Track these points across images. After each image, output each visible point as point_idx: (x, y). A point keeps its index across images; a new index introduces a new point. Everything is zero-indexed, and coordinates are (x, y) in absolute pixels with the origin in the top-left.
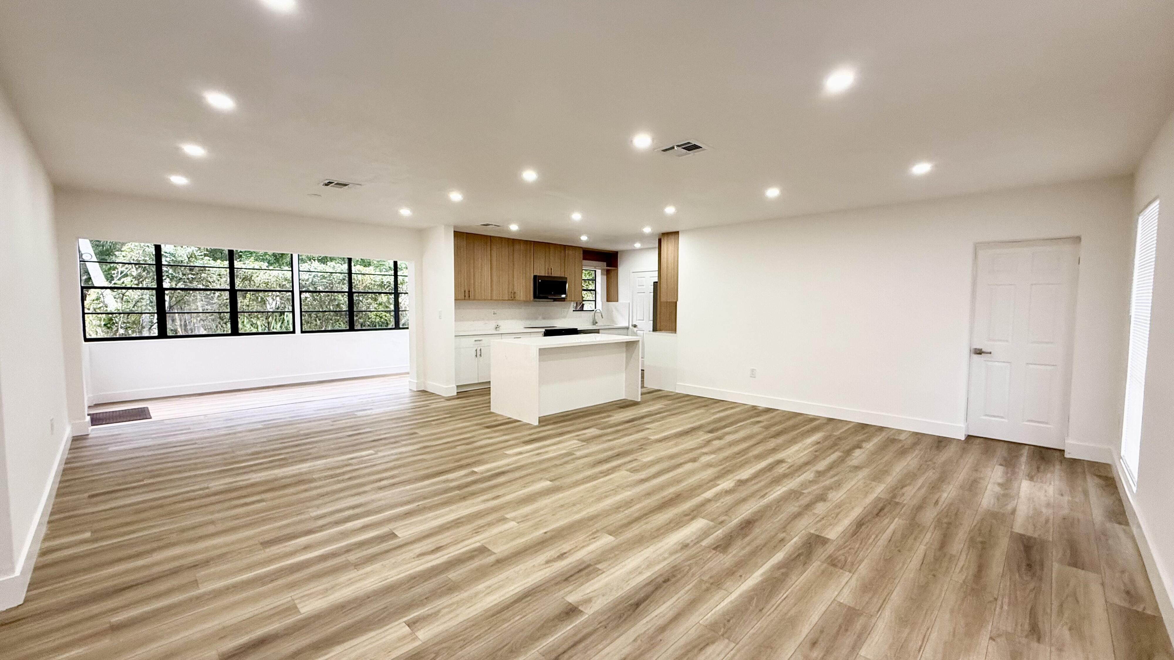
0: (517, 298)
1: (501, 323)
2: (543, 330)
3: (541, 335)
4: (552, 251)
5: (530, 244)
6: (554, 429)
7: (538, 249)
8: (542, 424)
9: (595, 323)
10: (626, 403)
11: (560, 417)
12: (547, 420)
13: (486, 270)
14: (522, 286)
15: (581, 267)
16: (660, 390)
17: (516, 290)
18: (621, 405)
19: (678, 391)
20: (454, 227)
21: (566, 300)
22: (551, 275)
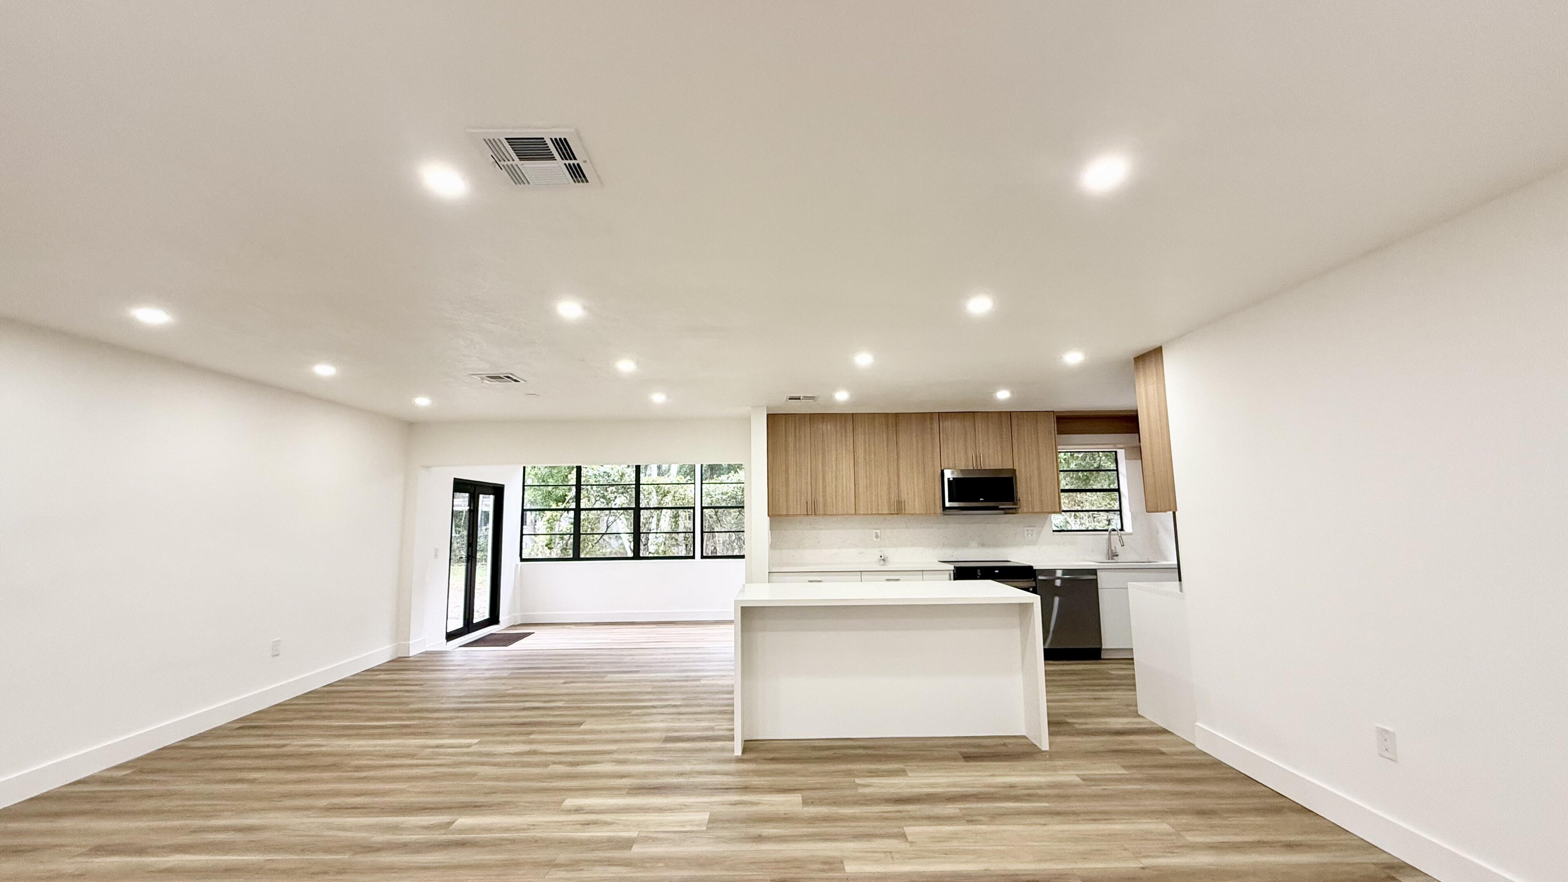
0: (909, 509)
1: (889, 552)
2: (951, 567)
3: (947, 576)
4: (980, 425)
5: (931, 419)
6: (739, 773)
7: (947, 424)
8: (746, 756)
9: (1113, 555)
10: (1003, 749)
11: (806, 748)
12: (767, 751)
13: (846, 467)
14: (916, 491)
15: (1056, 449)
16: (1165, 731)
17: (904, 496)
18: (983, 750)
19: (1200, 746)
20: (768, 408)
21: (1020, 511)
22: (979, 468)
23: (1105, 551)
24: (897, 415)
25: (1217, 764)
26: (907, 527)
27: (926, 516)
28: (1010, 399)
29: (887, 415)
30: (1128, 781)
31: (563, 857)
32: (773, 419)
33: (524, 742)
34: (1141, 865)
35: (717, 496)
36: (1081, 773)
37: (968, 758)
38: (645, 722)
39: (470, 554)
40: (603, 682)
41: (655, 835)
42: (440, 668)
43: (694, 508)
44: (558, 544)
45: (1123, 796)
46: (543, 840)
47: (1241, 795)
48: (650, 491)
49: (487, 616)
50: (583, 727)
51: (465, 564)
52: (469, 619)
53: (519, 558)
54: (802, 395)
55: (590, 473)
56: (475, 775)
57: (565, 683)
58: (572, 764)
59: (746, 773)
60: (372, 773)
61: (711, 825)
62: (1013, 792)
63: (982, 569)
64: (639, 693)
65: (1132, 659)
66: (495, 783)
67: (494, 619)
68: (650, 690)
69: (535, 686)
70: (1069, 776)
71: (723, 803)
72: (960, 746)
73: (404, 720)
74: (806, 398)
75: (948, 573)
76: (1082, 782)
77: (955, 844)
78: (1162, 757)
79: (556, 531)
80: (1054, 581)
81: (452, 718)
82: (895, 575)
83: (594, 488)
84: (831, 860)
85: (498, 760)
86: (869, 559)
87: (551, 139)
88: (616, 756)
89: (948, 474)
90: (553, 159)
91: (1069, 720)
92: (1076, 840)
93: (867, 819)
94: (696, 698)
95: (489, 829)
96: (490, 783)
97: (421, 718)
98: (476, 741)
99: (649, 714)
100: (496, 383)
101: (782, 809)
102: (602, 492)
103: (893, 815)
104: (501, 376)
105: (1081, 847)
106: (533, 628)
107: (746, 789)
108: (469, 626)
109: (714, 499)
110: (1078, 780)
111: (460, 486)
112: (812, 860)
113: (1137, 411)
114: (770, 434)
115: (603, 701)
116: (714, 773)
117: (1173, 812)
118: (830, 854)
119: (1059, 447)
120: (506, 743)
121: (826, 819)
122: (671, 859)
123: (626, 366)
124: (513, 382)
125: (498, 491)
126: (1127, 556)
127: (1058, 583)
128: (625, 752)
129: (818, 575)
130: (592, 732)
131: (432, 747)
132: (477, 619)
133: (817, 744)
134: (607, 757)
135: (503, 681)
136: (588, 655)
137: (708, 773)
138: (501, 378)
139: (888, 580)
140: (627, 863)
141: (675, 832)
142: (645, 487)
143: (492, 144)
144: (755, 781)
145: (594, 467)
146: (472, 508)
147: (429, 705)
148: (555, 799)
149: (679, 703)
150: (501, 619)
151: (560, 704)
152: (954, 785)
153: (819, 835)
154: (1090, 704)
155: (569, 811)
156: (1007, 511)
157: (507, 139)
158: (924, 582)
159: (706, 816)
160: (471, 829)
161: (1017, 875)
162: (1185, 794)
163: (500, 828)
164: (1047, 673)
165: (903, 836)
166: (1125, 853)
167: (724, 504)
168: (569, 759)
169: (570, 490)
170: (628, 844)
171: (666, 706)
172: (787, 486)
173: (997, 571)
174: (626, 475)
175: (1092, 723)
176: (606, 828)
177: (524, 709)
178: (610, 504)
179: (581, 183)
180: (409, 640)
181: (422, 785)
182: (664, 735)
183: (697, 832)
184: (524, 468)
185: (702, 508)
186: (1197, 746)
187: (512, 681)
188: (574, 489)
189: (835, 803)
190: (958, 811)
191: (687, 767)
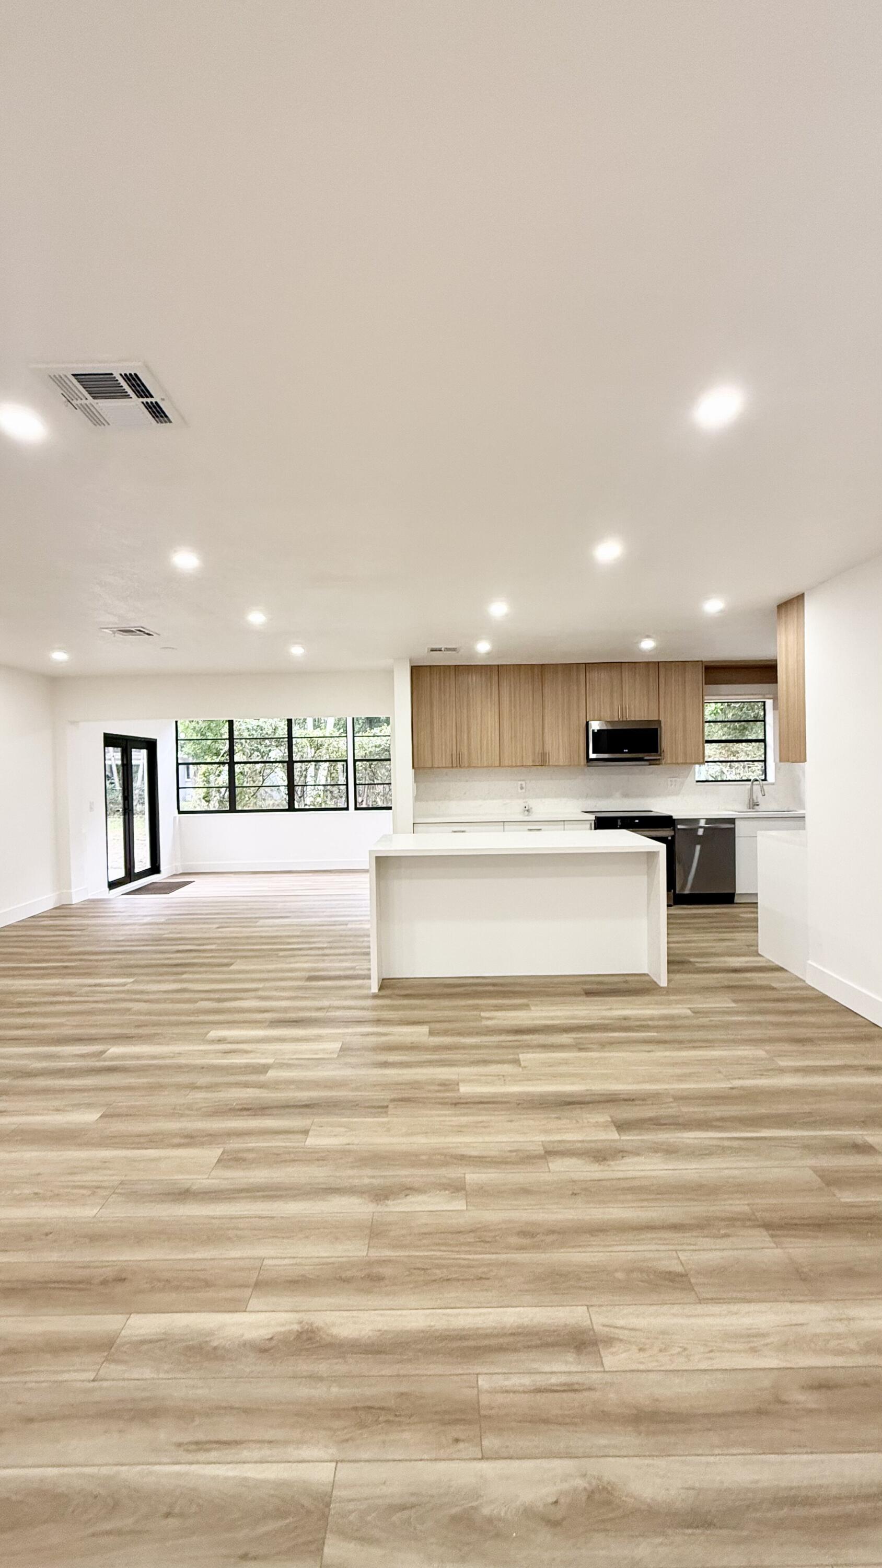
0: (553, 761)
1: (532, 803)
2: (592, 817)
3: (589, 826)
4: (626, 675)
5: (577, 668)
6: (374, 1008)
7: (594, 675)
8: (383, 993)
9: (753, 804)
10: (625, 986)
11: (439, 985)
12: (402, 988)
13: (491, 719)
14: (561, 744)
15: (703, 700)
16: (780, 969)
17: (548, 748)
18: (605, 987)
19: (810, 982)
20: (410, 660)
21: (663, 762)
22: (625, 719)
23: (747, 801)
24: (542, 666)
25: (824, 998)
26: (552, 779)
27: (569, 767)
28: (656, 649)
29: (532, 666)
30: (738, 1013)
31: (203, 1080)
32: (417, 672)
33: (175, 981)
34: (730, 1086)
35: (370, 749)
36: (692, 1006)
37: (589, 993)
38: (290, 963)
39: (127, 807)
40: (255, 927)
41: (291, 1062)
42: (103, 914)
43: (346, 761)
44: (215, 797)
45: (726, 1026)
46: (187, 1066)
47: (838, 1026)
48: (304, 744)
49: (148, 866)
50: (232, 968)
51: (122, 817)
52: (130, 869)
53: (177, 811)
54: (443, 647)
55: (243, 727)
56: (129, 1010)
57: (218, 928)
58: (219, 1000)
59: (382, 1008)
60: (32, 1009)
61: (341, 1053)
62: (626, 1023)
63: (623, 819)
64: (289, 937)
65: (757, 903)
66: (147, 1017)
67: (155, 868)
68: (298, 934)
69: (191, 931)
70: (679, 1009)
71: (355, 1034)
72: (585, 983)
73: (64, 962)
74: (447, 649)
75: (589, 822)
76: (693, 1014)
77: (563, 1069)
78: (774, 992)
79: (212, 785)
80: (696, 830)
81: (109, 960)
82: (536, 825)
83: (248, 741)
84: (447, 1083)
85: (152, 997)
86: (513, 811)
87: (121, 375)
88: (260, 993)
89: (595, 726)
90: (128, 396)
91: (692, 960)
92: (674, 1064)
93: (487, 1047)
94: (340, 941)
95: (138, 1057)
96: (142, 1018)
97: (81, 960)
98: (132, 980)
99: (294, 956)
100: (130, 637)
101: (408, 1040)
102: (256, 745)
103: (509, 1044)
104: (133, 629)
105: (678, 1071)
106: (194, 876)
107: (378, 1022)
108: (130, 875)
109: (367, 752)
110: (689, 1012)
111: (111, 740)
112: (432, 1082)
113: (776, 660)
114: (414, 686)
115: (254, 944)
116: (350, 1008)
117: (771, 1040)
118: (447, 1077)
119: (706, 698)
120: (159, 982)
121: (448, 1048)
122: (302, 1082)
123: (257, 618)
124: (147, 636)
125: (150, 746)
126: (768, 805)
127: (701, 832)
128: (270, 989)
129: (460, 826)
130: (240, 972)
131: (90, 986)
132: (137, 870)
133: (451, 981)
134: (252, 994)
135: (161, 926)
136: (243, 902)
137: (345, 1008)
138: (132, 631)
139: (530, 830)
140: (261, 1086)
141: (309, 1059)
142: (299, 740)
143: (59, 380)
144: (386, 1015)
145: (247, 720)
146: (125, 762)
147: (89, 949)
148: (201, 1031)
149: (325, 945)
150: (162, 868)
151: (213, 947)
152: (573, 1018)
153: (441, 1061)
154: (714, 944)
155: (213, 1042)
156: (652, 762)
157: (74, 375)
158: (566, 832)
159: (337, 1046)
160: (123, 1057)
161: (616, 1094)
162: (787, 1024)
163: (148, 1056)
164: (669, 916)
165: (516, 1062)
166: (718, 1075)
167: (377, 757)
168: (217, 996)
169: (225, 744)
170: (264, 1069)
171: (311, 949)
172: (432, 739)
173: (637, 821)
174: (280, 729)
175: (715, 962)
176: (245, 1056)
177: (178, 951)
178: (265, 758)
179: (164, 424)
180: (70, 888)
181: (77, 1019)
182: (307, 974)
183: (328, 1059)
184: (176, 722)
185: (355, 761)
186: (807, 982)
187: (167, 926)
188: (227, 742)
189: (460, 1034)
190: (572, 1040)
191: (326, 1003)
